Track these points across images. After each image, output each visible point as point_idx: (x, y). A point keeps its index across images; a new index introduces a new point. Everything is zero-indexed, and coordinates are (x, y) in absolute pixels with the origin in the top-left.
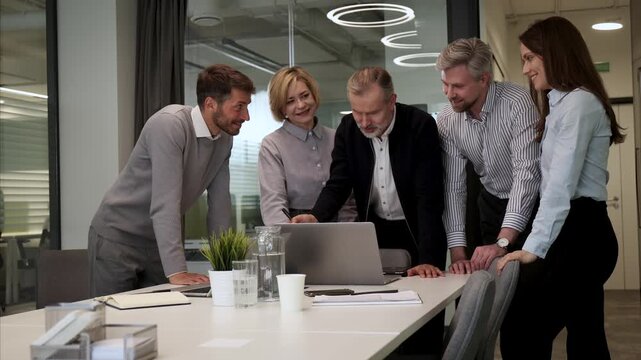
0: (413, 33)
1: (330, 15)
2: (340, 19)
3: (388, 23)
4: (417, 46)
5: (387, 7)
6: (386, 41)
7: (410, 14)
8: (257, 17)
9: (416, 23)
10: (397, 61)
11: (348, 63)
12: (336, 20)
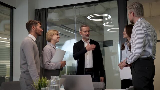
0: (111, 22)
1: (88, 18)
2: (91, 18)
3: (104, 20)
4: (113, 26)
5: (104, 15)
6: (104, 25)
7: (110, 17)
8: (70, 19)
9: (111, 19)
10: (108, 30)
11: (95, 31)
12: (90, 19)
